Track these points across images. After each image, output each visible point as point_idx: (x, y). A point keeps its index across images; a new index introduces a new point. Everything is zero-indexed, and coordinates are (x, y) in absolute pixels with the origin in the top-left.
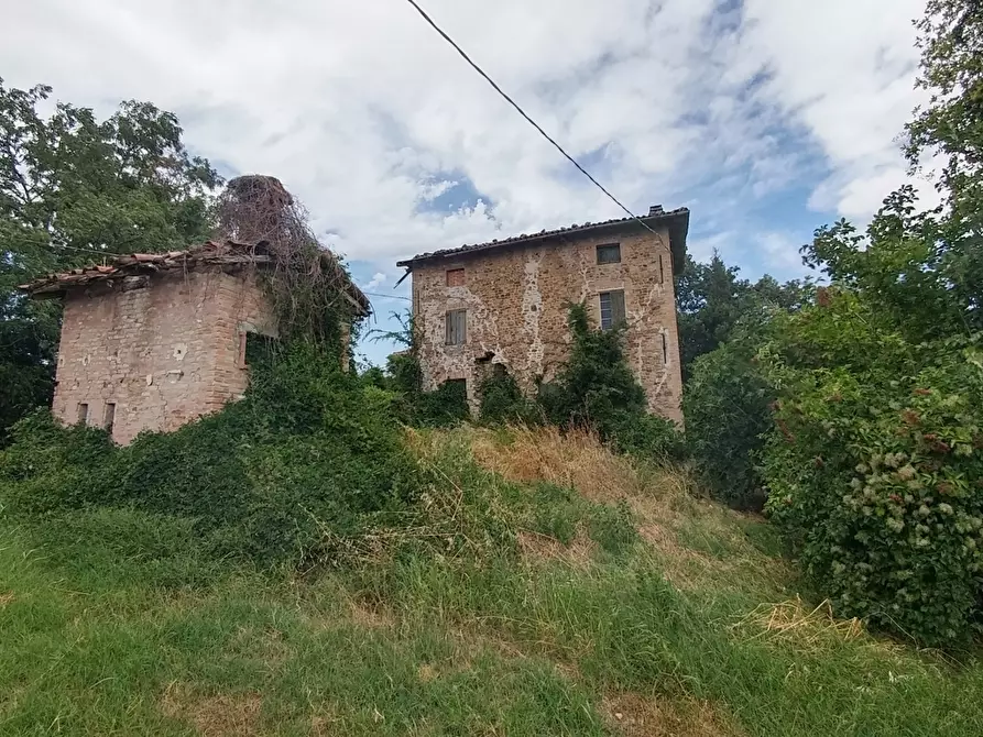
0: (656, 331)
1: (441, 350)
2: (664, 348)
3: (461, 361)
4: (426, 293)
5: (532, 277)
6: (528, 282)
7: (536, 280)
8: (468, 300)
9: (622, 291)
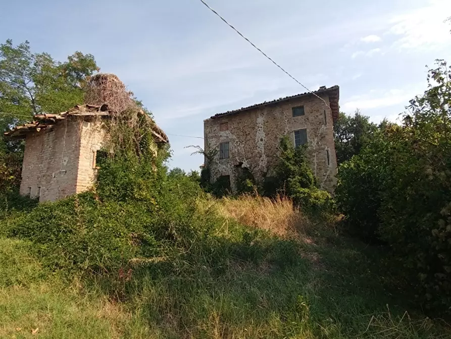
0: (323, 149)
1: (218, 162)
2: (328, 157)
3: (227, 167)
4: (210, 135)
5: (260, 125)
6: (259, 127)
7: (262, 126)
8: (230, 137)
9: (306, 129)
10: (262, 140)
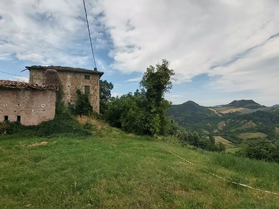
0: (95, 95)
2: (97, 99)
4: (35, 77)
7: (70, 80)
9: (90, 86)
10: (69, 87)
